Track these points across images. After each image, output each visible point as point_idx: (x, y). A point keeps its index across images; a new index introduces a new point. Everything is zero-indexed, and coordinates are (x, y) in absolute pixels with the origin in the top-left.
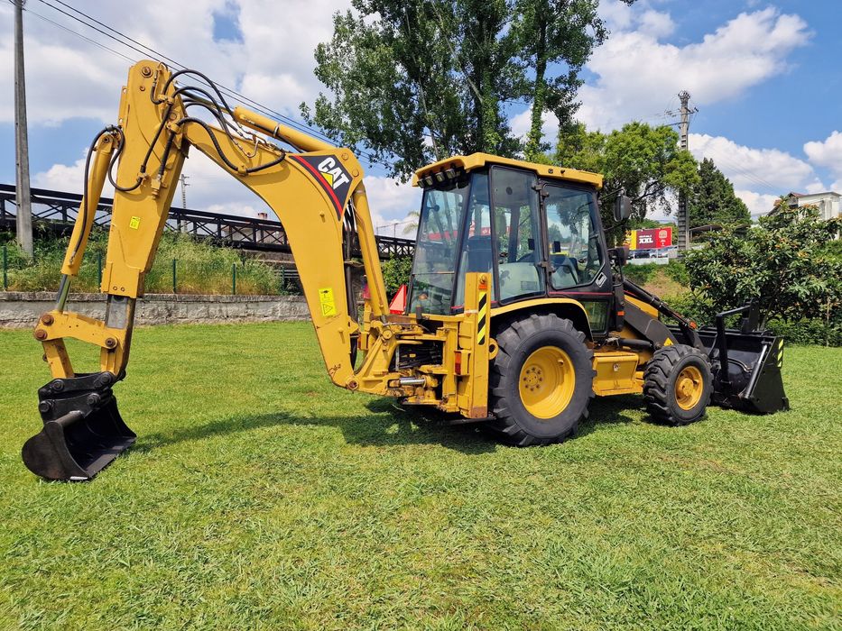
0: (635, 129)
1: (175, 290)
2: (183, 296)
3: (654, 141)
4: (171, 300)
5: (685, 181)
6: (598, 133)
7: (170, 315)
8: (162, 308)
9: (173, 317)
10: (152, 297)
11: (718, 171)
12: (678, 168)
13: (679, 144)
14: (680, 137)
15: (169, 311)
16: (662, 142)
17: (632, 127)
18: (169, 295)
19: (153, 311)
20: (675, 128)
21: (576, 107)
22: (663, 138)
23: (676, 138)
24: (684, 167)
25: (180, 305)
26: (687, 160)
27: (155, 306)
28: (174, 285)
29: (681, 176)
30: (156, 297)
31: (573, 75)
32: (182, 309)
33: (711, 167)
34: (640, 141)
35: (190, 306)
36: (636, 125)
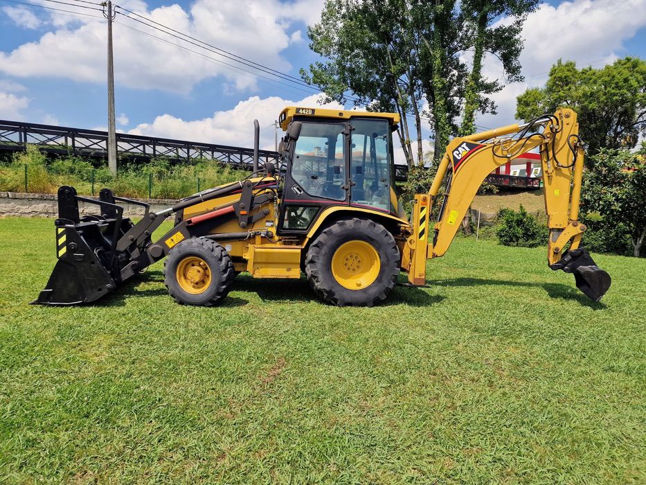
6: (590, 69)
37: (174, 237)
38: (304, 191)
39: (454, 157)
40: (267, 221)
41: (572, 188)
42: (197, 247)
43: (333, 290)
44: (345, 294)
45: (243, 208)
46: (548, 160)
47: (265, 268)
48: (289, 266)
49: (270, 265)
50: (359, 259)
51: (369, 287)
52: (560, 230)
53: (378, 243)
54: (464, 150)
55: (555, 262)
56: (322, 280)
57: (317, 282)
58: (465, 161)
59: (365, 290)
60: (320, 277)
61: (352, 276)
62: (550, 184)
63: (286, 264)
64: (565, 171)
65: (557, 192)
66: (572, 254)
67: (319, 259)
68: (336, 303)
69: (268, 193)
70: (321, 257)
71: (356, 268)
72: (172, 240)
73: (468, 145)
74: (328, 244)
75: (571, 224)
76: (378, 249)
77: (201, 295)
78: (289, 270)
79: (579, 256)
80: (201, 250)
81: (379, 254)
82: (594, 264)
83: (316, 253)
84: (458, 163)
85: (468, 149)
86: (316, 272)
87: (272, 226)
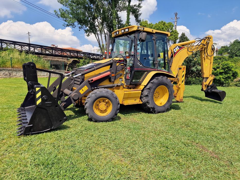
0: (162, 23)
1: (12, 67)
2: (15, 69)
3: (167, 27)
4: (10, 70)
5: (175, 39)
7: (10, 75)
8: (7, 73)
9: (11, 75)
10: (3, 69)
11: (186, 36)
12: (173, 35)
13: (174, 28)
14: (174, 26)
15: (10, 73)
16: (169, 27)
17: (161, 22)
18: (10, 69)
19: (4, 73)
20: (173, 23)
21: (140, 14)
22: (169, 26)
23: (173, 26)
24: (175, 35)
25: (13, 72)
26: (176, 33)
27: (5, 72)
28: (12, 65)
29: (174, 37)
30: (4, 69)
31: (139, 4)
32: (14, 73)
33: (184, 35)
34: (163, 26)
35: (17, 72)
36: (162, 22)
37: (83, 89)
38: (142, 65)
39: (174, 51)
40: (120, 79)
41: (211, 63)
42: (106, 93)
43: (155, 107)
44: (158, 108)
45: (113, 73)
46: (205, 53)
47: (127, 100)
48: (135, 98)
49: (129, 99)
50: (159, 93)
51: (165, 104)
52: (207, 78)
53: (169, 86)
54: (177, 49)
55: (205, 89)
56: (151, 103)
57: (148, 104)
58: (178, 53)
59: (164, 106)
60: (150, 102)
61: (157, 100)
62: (204, 62)
63: (134, 98)
64: (209, 57)
65: (206, 65)
66: (211, 86)
67: (150, 94)
68: (155, 112)
69: (122, 65)
70: (151, 94)
71: (158, 97)
72: (83, 90)
73: (179, 47)
74: (153, 88)
75: (211, 76)
76: (168, 88)
77: (107, 116)
78: (135, 100)
79: (213, 87)
80: (108, 94)
81: (168, 91)
82: (217, 89)
83: (148, 92)
84: (175, 53)
85: (179, 49)
86: (149, 100)
87: (122, 81)
